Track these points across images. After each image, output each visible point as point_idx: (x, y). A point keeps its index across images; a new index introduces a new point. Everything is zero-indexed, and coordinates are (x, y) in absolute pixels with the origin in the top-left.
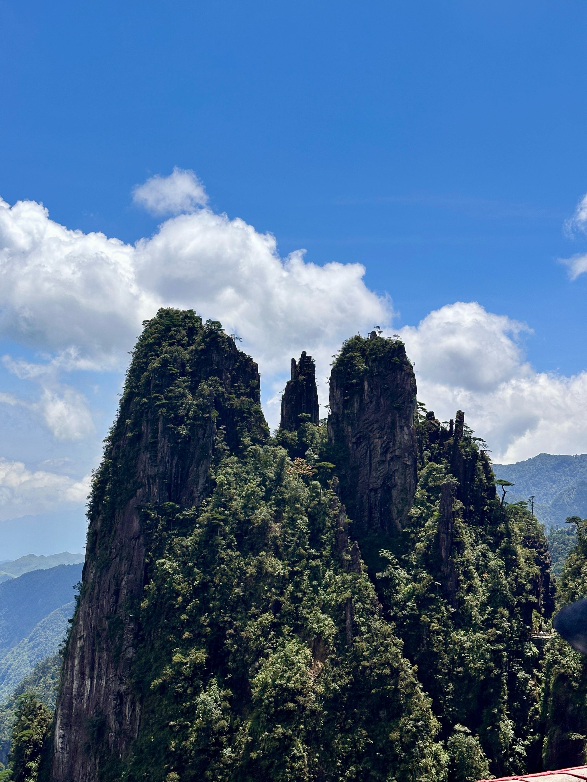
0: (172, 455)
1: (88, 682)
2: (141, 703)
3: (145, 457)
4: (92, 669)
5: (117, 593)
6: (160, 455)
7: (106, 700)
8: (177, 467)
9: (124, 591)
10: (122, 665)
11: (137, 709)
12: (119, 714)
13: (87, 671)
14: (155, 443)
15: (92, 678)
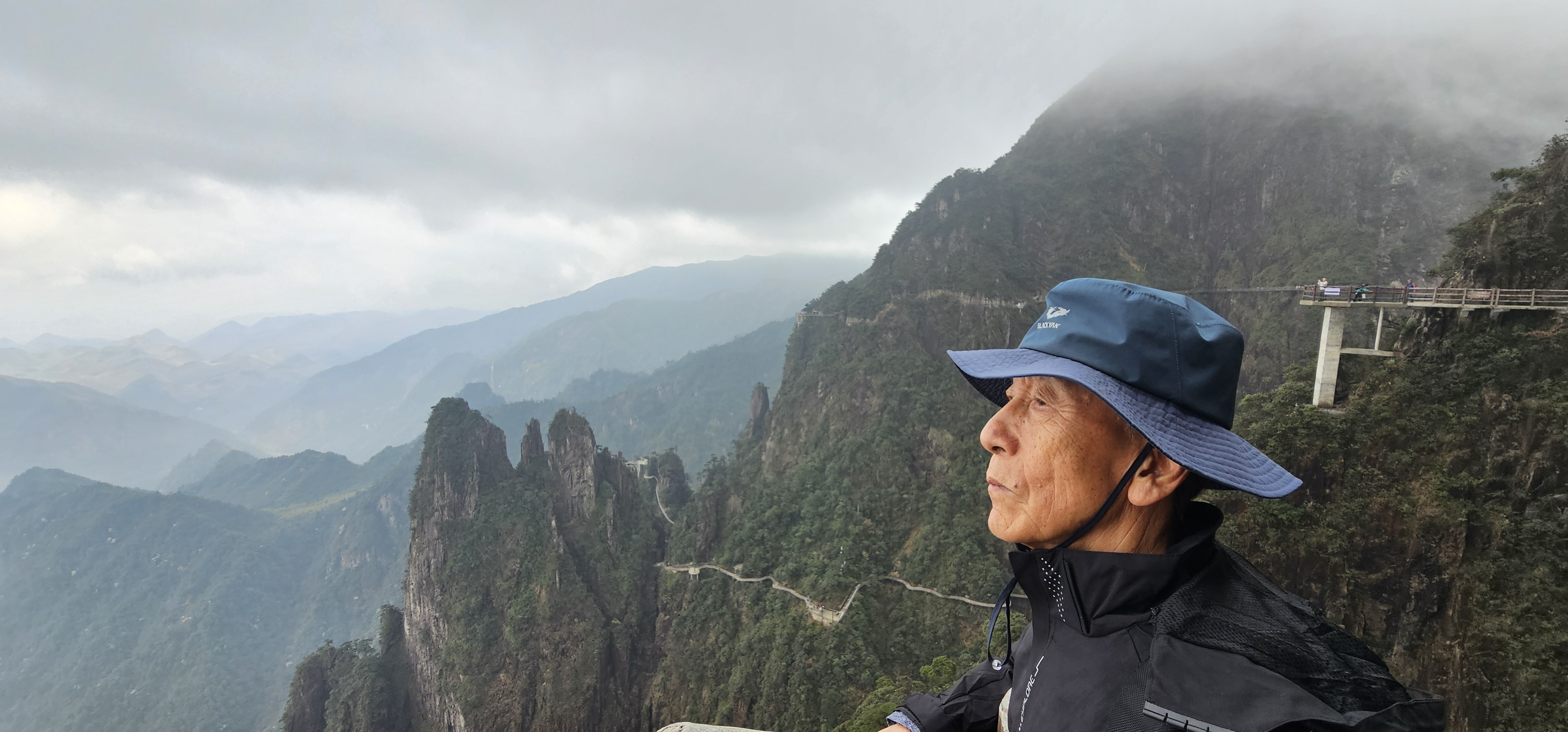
0: (454, 493)
1: (418, 608)
2: (448, 623)
3: (437, 495)
4: (420, 602)
5: (429, 567)
6: (446, 494)
7: (429, 620)
8: (458, 498)
9: (433, 567)
10: (435, 604)
11: (446, 626)
12: (437, 626)
13: (417, 602)
14: (443, 487)
15: (420, 605)
